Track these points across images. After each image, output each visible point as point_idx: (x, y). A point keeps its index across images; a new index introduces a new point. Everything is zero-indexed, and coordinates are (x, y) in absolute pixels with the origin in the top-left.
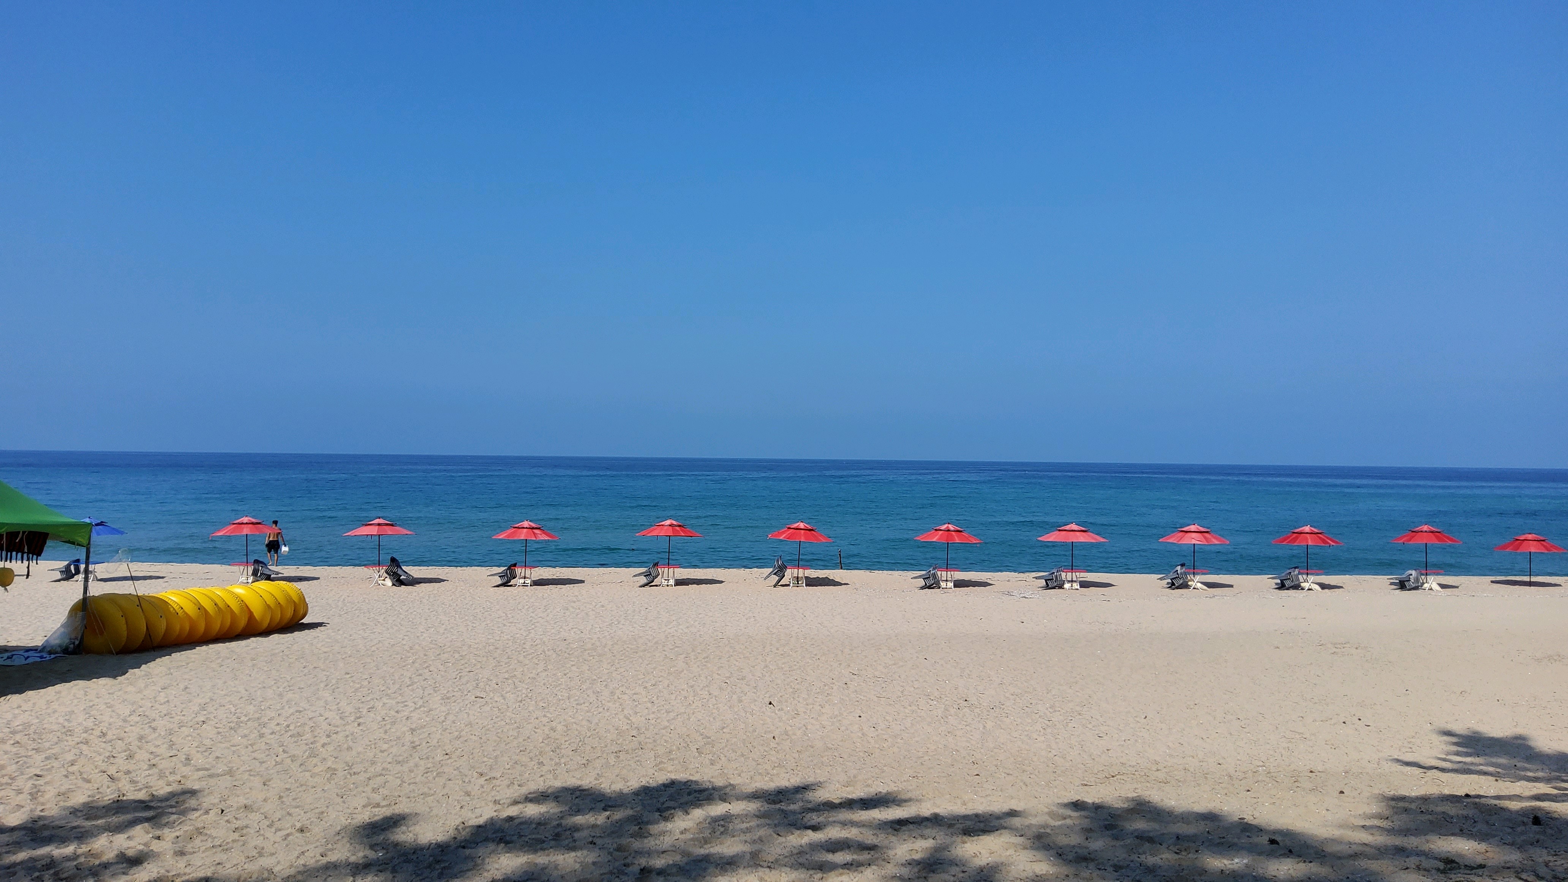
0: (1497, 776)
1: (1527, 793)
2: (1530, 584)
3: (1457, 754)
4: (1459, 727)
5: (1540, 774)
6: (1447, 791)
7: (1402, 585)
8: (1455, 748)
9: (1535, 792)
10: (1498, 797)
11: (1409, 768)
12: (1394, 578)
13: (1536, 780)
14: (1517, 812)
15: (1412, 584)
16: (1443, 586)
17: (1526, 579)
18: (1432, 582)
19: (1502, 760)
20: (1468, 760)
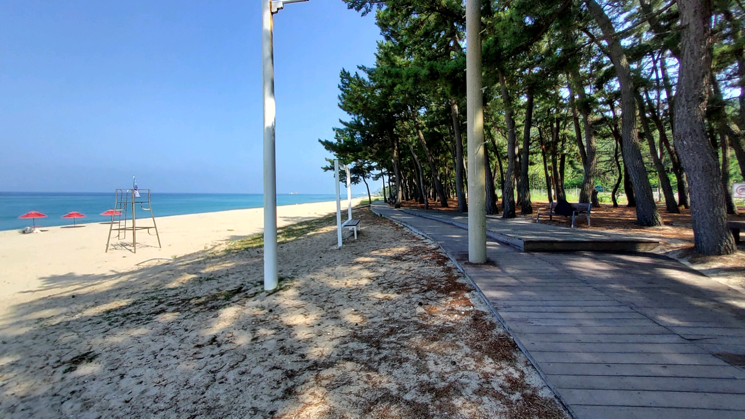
0: (61, 287)
1: (72, 289)
2: (75, 227)
3: (47, 284)
4: (48, 275)
5: (77, 283)
6: (42, 297)
7: (24, 232)
8: (45, 283)
9: (74, 288)
10: (61, 293)
11: (27, 293)
12: (20, 230)
13: (76, 284)
14: (67, 296)
15: (28, 231)
16: (42, 231)
17: (73, 225)
18: (37, 230)
19: (64, 282)
20: (51, 284)
